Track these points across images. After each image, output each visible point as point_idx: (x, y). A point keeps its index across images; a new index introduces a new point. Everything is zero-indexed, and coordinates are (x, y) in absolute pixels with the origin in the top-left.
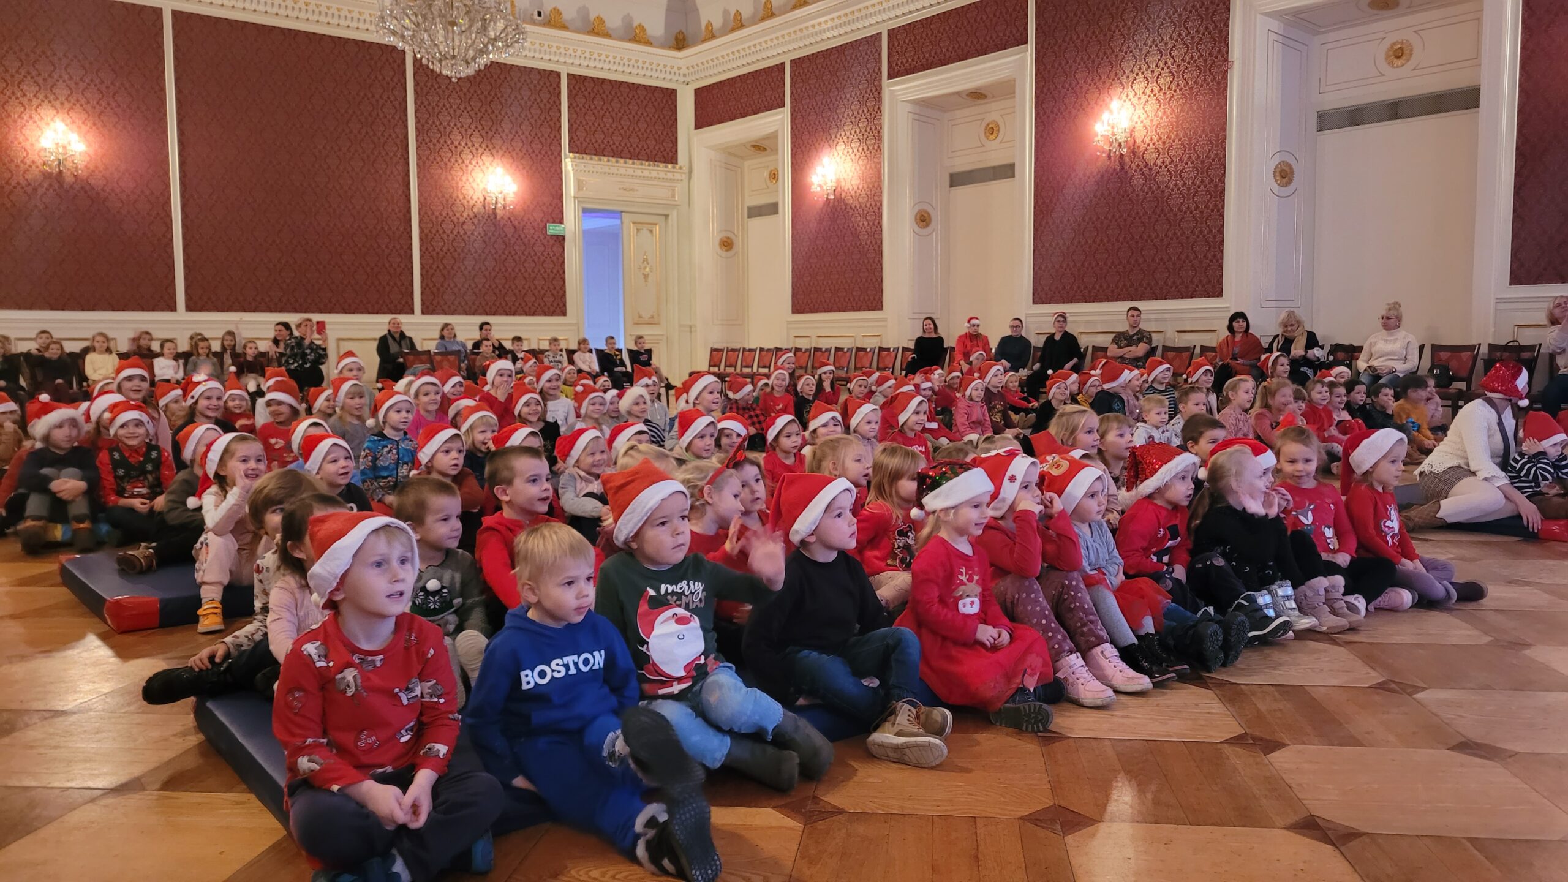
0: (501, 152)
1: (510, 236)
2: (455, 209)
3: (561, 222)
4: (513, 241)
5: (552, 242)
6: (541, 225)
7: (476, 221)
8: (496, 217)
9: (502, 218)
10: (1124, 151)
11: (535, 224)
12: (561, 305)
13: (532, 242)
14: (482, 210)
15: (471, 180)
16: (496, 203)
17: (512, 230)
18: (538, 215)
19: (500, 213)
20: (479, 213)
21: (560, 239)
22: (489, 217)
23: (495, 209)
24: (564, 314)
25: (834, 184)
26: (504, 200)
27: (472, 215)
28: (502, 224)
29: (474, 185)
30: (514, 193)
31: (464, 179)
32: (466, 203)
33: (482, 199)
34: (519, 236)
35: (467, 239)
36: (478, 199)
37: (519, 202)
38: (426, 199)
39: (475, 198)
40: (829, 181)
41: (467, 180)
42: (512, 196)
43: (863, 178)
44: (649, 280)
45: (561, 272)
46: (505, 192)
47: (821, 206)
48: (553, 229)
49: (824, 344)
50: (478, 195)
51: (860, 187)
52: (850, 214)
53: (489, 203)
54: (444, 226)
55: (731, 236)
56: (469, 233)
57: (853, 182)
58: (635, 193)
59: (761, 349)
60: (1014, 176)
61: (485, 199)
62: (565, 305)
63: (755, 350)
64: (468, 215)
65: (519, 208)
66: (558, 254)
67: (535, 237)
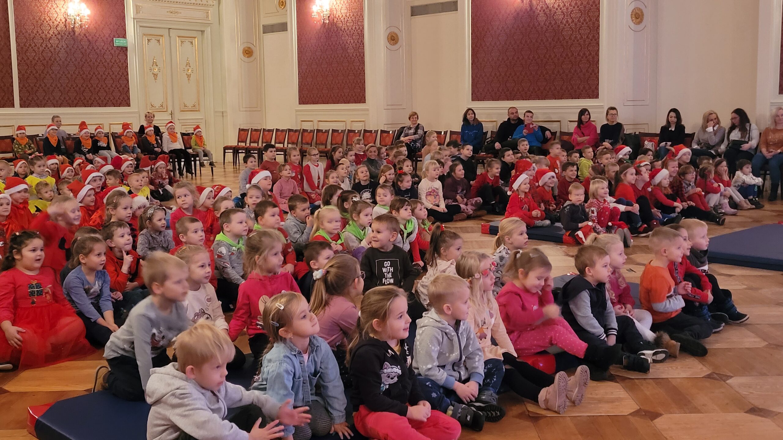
1: (86, 47)
2: (43, 28)
3: (124, 36)
4: (88, 51)
5: (117, 52)
6: (109, 39)
7: (59, 37)
8: (75, 34)
9: (79, 34)
11: (105, 39)
12: (126, 98)
13: (103, 52)
14: (64, 29)
15: (55, 6)
16: (75, 23)
17: (87, 43)
18: (107, 32)
19: (77, 30)
20: (62, 31)
21: (124, 50)
22: (69, 33)
23: (74, 28)
24: (129, 105)
25: (328, 12)
26: (81, 21)
27: (56, 33)
28: (79, 38)
29: (58, 10)
30: (88, 16)
31: (50, 6)
32: (51, 24)
33: (64, 20)
34: (93, 48)
35: (52, 50)
36: (61, 20)
37: (91, 22)
38: (21, 21)
39: (58, 20)
40: (325, 10)
41: (52, 6)
42: (86, 18)
43: (349, 9)
44: (191, 79)
45: (125, 74)
46: (81, 15)
47: (319, 28)
48: (118, 42)
49: (324, 127)
50: (61, 17)
51: (348, 15)
52: (341, 34)
53: (69, 23)
54: (35, 41)
55: (251, 46)
56: (54, 46)
57: (342, 11)
58: (179, 15)
59: (277, 130)
60: (457, 10)
61: (66, 20)
62: (129, 99)
63: (273, 130)
64: (54, 33)
65: (92, 26)
66: (122, 61)
67: (105, 48)
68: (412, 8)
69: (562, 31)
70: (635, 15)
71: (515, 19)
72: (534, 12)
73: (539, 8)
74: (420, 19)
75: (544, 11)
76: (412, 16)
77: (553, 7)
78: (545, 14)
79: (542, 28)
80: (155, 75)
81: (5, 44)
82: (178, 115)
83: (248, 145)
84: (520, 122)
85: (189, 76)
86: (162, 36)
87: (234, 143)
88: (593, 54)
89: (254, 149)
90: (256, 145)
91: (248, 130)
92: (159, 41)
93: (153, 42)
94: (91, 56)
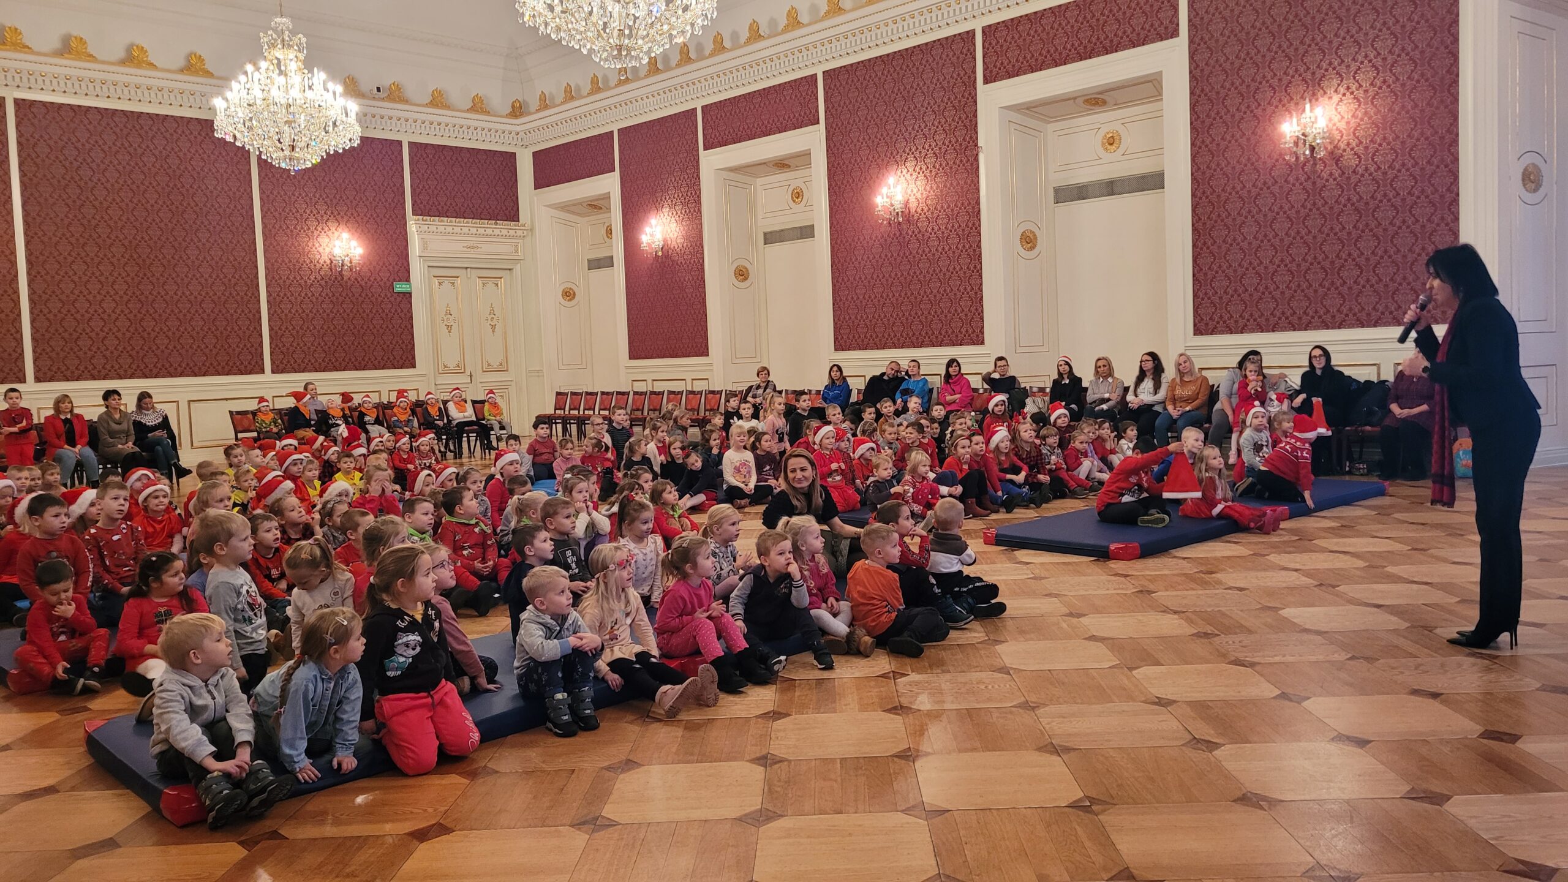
0: (346, 218)
1: (357, 294)
2: (302, 273)
3: (408, 280)
4: (360, 299)
5: (399, 299)
6: (388, 284)
7: (323, 283)
8: (343, 278)
9: (349, 278)
10: (901, 220)
11: (382, 283)
12: (411, 358)
13: (380, 300)
14: (329, 273)
15: (317, 245)
16: (343, 265)
17: (360, 290)
18: (384, 275)
19: (347, 274)
20: (326, 276)
21: (408, 296)
22: (336, 278)
23: (342, 271)
24: (414, 366)
25: (662, 242)
26: (351, 262)
28: (349, 284)
29: (321, 250)
30: (361, 256)
31: (310, 245)
32: (313, 267)
33: (329, 262)
34: (367, 295)
35: (315, 300)
36: (325, 262)
37: (365, 263)
38: (272, 265)
39: (322, 262)
40: (657, 240)
41: (313, 245)
42: (358, 258)
43: (686, 238)
44: (496, 330)
45: (409, 326)
46: (351, 255)
47: (651, 262)
48: (400, 287)
49: (658, 387)
50: (325, 258)
51: (685, 245)
52: (677, 269)
53: (335, 266)
54: (292, 289)
55: (572, 286)
56: (317, 294)
57: (678, 241)
58: (479, 250)
59: (602, 393)
60: (813, 237)
61: (332, 262)
62: (414, 358)
64: (316, 278)
65: (365, 269)
66: (405, 311)
67: (383, 295)
68: (766, 234)
69: (938, 260)
70: (1026, 239)
71: (882, 247)
72: (904, 238)
73: (910, 233)
74: (775, 248)
75: (916, 236)
76: (765, 244)
77: (926, 231)
78: (917, 239)
79: (914, 257)
80: (449, 327)
81: (253, 294)
82: (478, 377)
83: (567, 412)
85: (493, 327)
86: (457, 277)
87: (549, 410)
89: (574, 418)
91: (567, 394)
92: (453, 284)
93: (446, 285)
94: (364, 306)
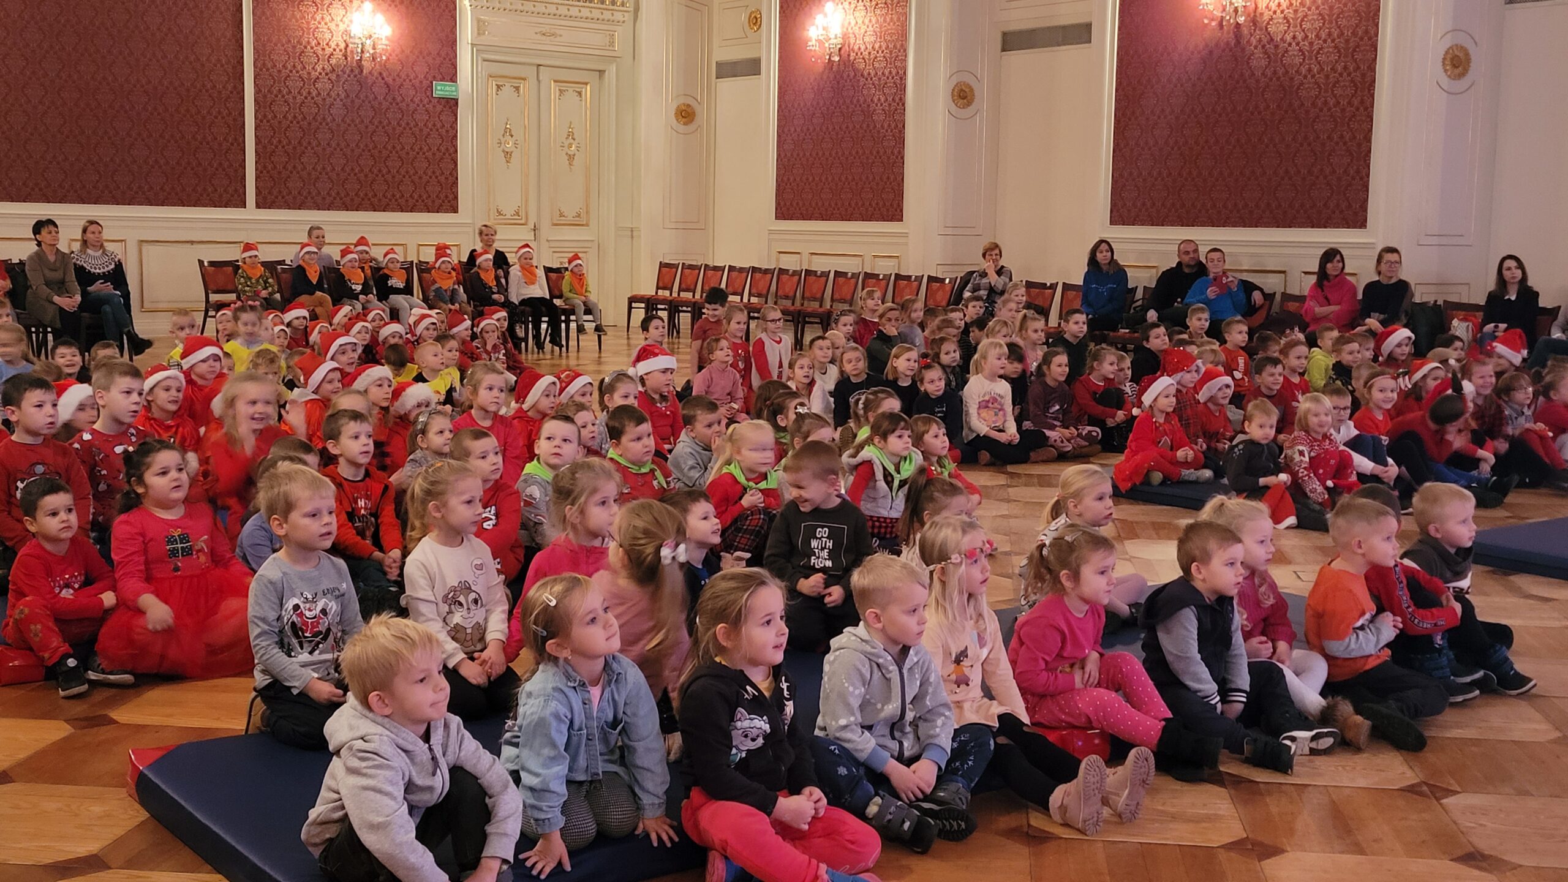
1: (381, 98)
2: (305, 60)
3: (453, 79)
4: (385, 105)
5: (439, 108)
6: (426, 83)
7: (334, 77)
8: (362, 71)
9: (370, 73)
10: (1241, 20)
11: (416, 82)
12: (451, 197)
13: (412, 106)
14: (343, 62)
15: (328, 18)
16: (362, 52)
17: (385, 90)
18: (421, 69)
19: (367, 65)
20: (339, 66)
21: (452, 104)
22: (352, 71)
23: (360, 60)
24: (455, 211)
25: (840, 41)
26: (374, 48)
27: (328, 69)
28: (370, 81)
29: (332, 26)
30: (387, 38)
31: (318, 18)
32: (320, 52)
33: (343, 46)
34: (394, 99)
35: (320, 102)
36: (337, 45)
37: (394, 51)
38: (264, 45)
39: (333, 45)
40: (832, 36)
41: (323, 18)
42: (385, 42)
43: (881, 36)
44: (574, 163)
45: (452, 150)
46: (375, 36)
47: (821, 70)
48: (441, 89)
49: (819, 265)
50: (338, 41)
51: (877, 46)
52: (861, 84)
53: (352, 52)
54: (289, 83)
55: (691, 101)
56: (324, 94)
57: (867, 39)
58: (558, 39)
59: (732, 268)
60: (1090, 42)
61: (347, 46)
62: (456, 198)
63: (722, 269)
64: (323, 69)
65: (393, 58)
66: (448, 126)
67: (416, 100)
68: (1005, 35)
69: (1298, 88)
70: (1452, 59)
71: (1205, 62)
72: (1243, 50)
73: (1254, 41)
74: (1018, 59)
75: (1263, 47)
76: (1003, 50)
77: (1282, 39)
78: (1266, 53)
79: (1258, 81)
80: (508, 155)
81: (235, 87)
82: (546, 232)
83: (675, 295)
84: (1201, 269)
85: (571, 158)
86: (524, 79)
87: (648, 289)
88: (1360, 137)
89: (686, 303)
90: (689, 295)
91: (676, 266)
92: (517, 89)
93: (507, 90)
94: (390, 115)
